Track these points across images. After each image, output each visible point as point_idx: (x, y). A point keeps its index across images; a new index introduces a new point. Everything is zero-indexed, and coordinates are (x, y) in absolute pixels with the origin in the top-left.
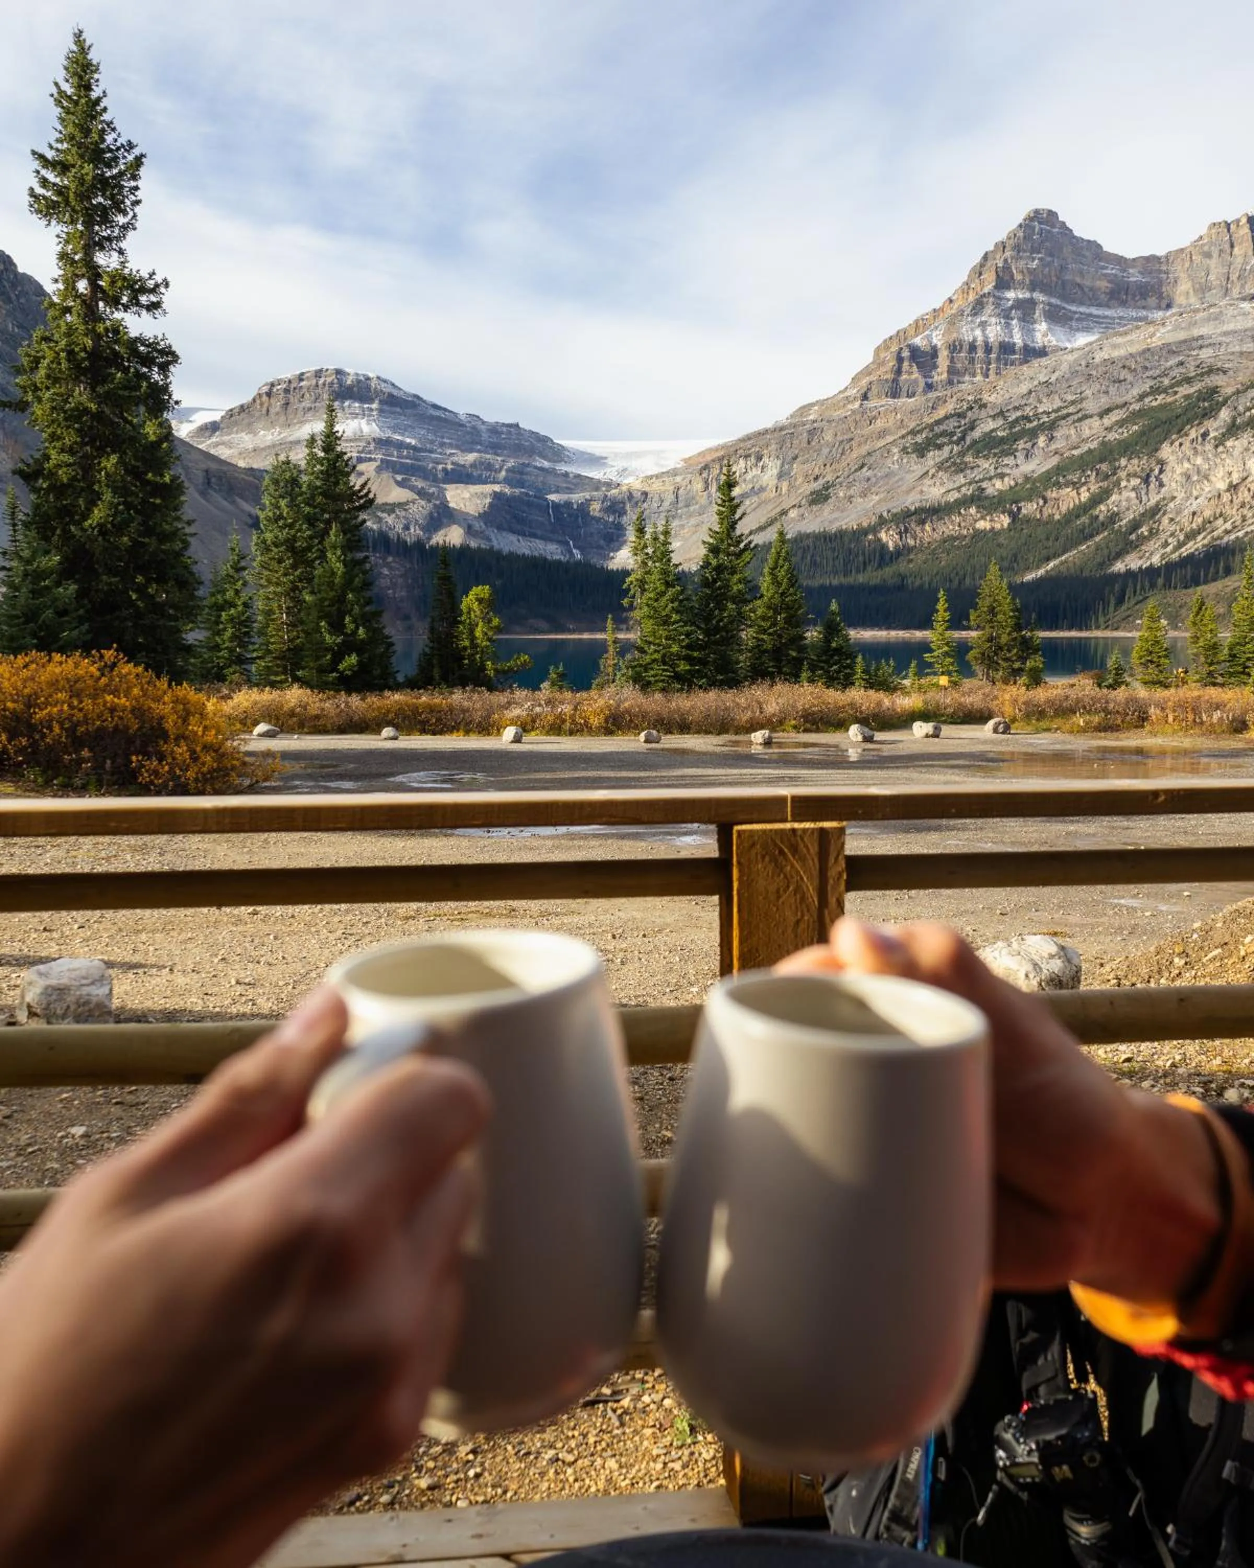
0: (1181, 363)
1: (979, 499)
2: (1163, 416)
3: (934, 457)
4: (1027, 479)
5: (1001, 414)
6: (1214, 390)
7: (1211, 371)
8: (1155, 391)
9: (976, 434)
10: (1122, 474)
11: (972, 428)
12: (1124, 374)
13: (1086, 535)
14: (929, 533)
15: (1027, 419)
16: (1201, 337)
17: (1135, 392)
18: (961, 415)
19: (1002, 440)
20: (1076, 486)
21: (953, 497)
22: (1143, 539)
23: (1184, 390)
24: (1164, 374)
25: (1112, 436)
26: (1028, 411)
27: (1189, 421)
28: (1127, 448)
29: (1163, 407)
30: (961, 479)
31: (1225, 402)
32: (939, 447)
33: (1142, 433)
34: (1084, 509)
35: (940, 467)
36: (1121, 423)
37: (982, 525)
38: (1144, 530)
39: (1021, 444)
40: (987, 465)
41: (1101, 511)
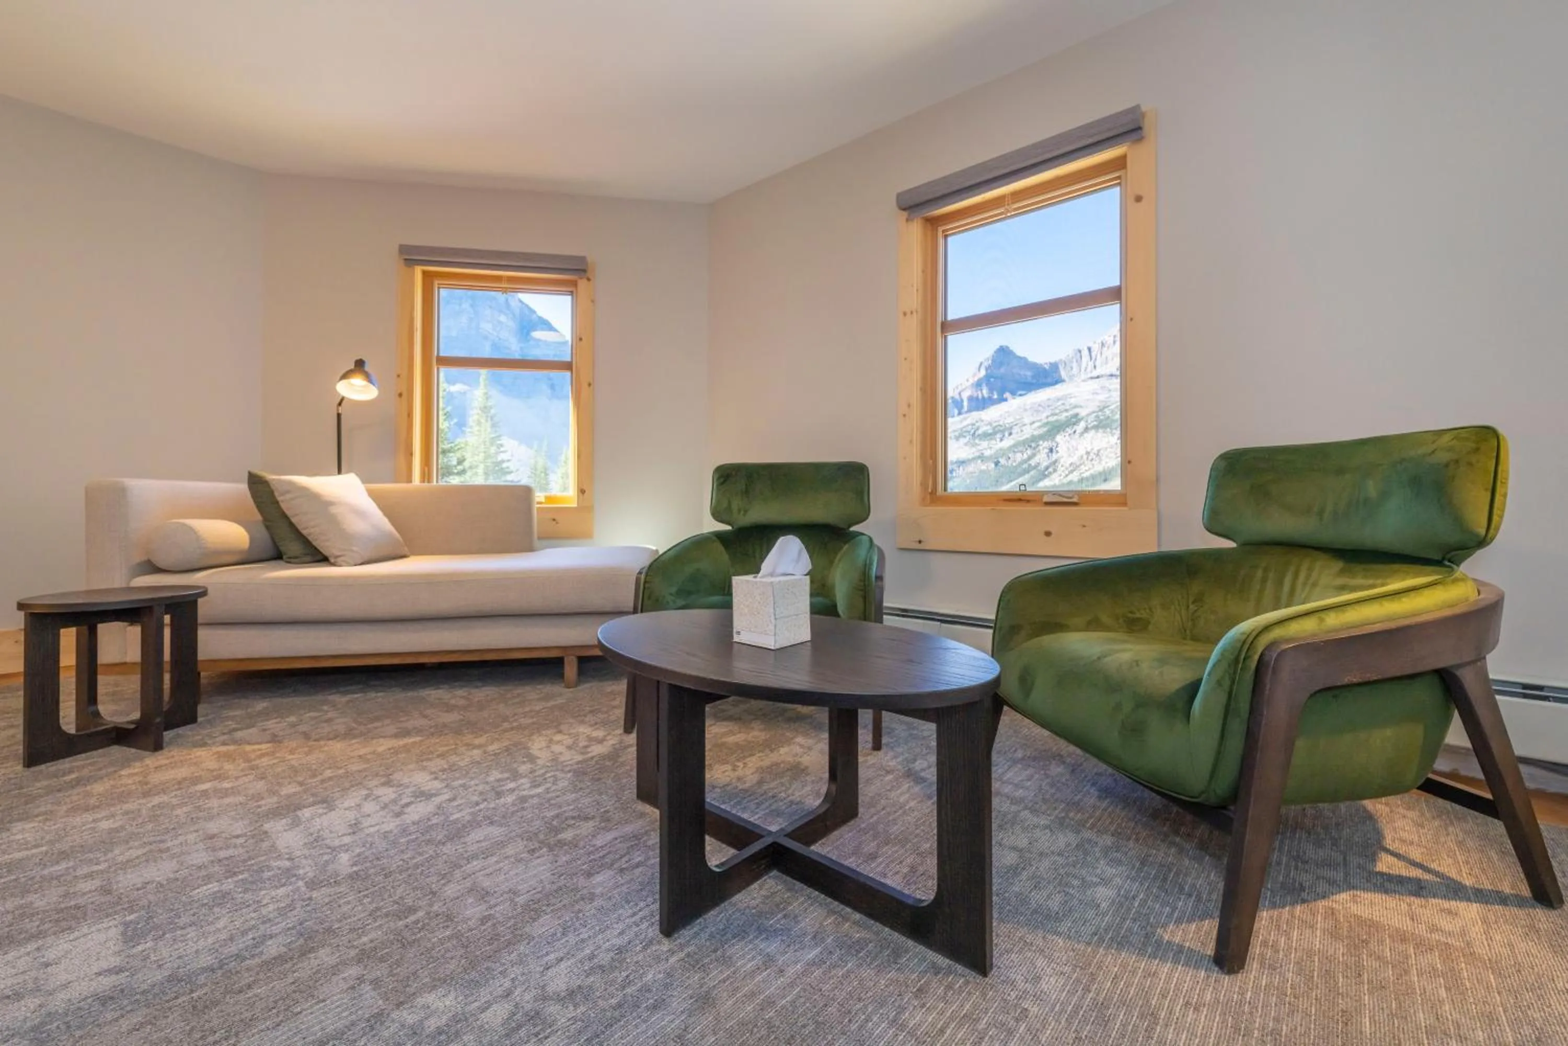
0: (1063, 404)
1: (982, 458)
2: (1057, 424)
3: (963, 441)
4: (1001, 449)
5: (990, 424)
6: (1077, 415)
7: (1076, 407)
8: (1053, 415)
10: (1041, 448)
11: (978, 429)
12: (1040, 408)
13: (1027, 471)
17: (1045, 415)
18: (973, 425)
19: (990, 434)
20: (1022, 452)
21: (970, 457)
22: (1050, 473)
23: (1065, 414)
24: (1057, 409)
25: (1036, 433)
26: (1001, 423)
27: (1068, 426)
28: (1042, 437)
29: (1057, 421)
30: (974, 450)
31: (1082, 419)
32: (965, 437)
33: (1049, 431)
34: (1025, 461)
35: (966, 444)
36: (1040, 427)
37: (984, 467)
38: (1051, 470)
39: (999, 436)
40: (985, 444)
41: (1033, 462)
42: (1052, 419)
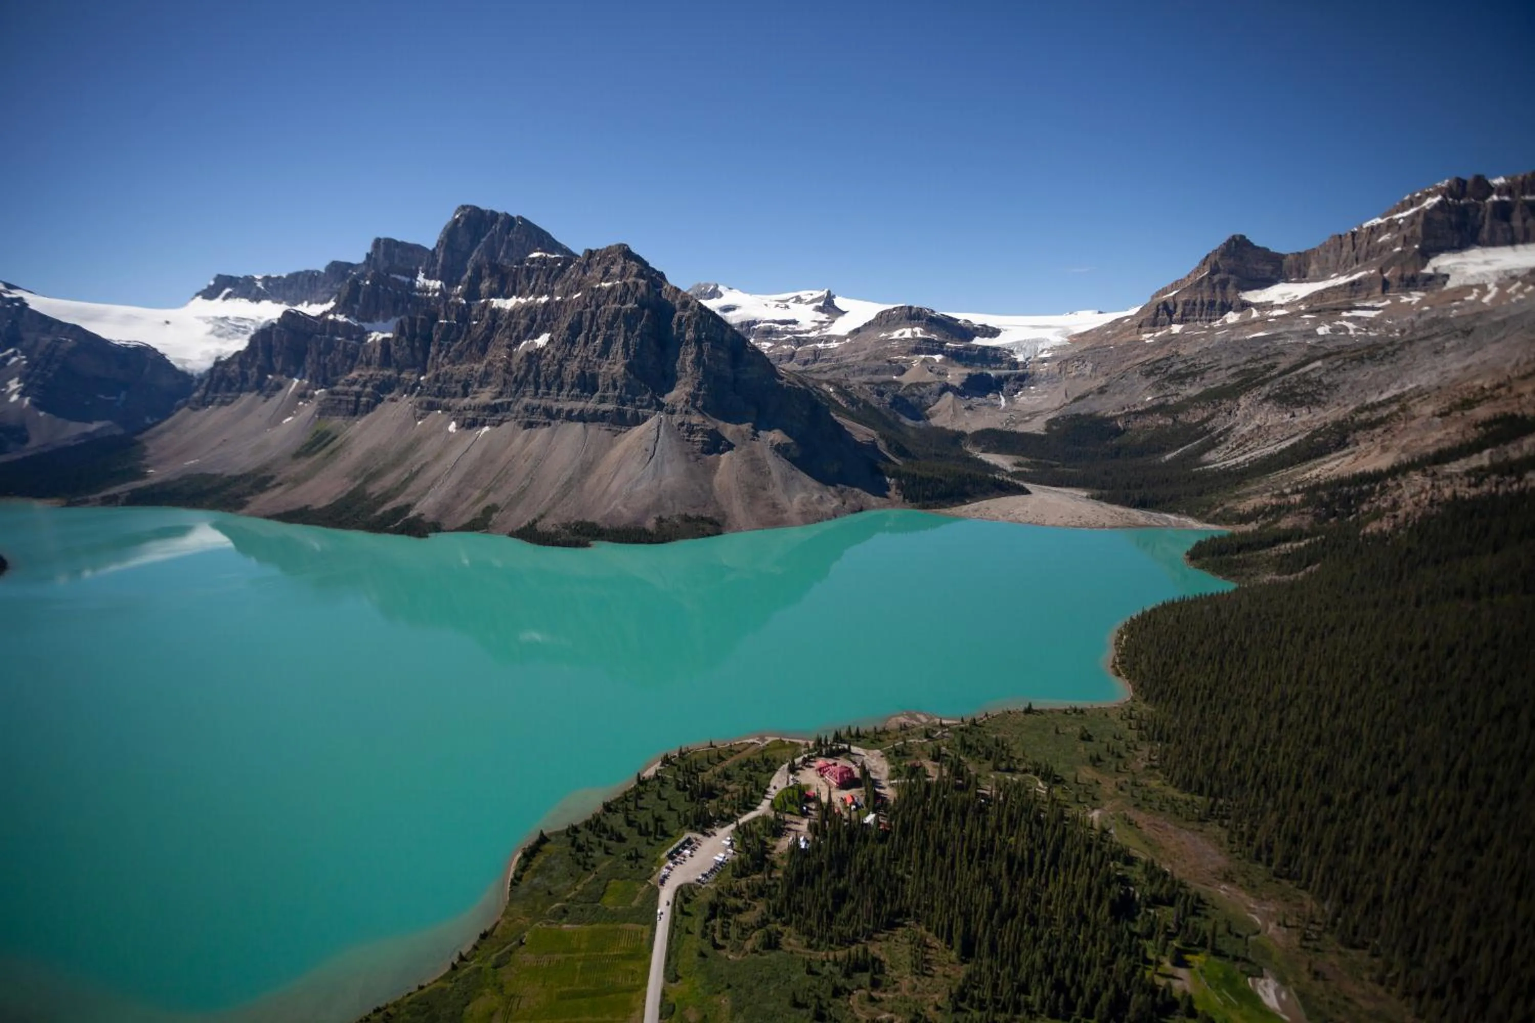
0: (1267, 347)
1: (1163, 407)
3: (1153, 379)
5: (1185, 361)
6: (1276, 365)
7: (1279, 353)
8: (1252, 360)
9: (1172, 370)
10: (1222, 407)
11: (1171, 367)
12: (1241, 349)
14: (1137, 424)
15: (1194, 365)
16: (1279, 334)
17: (1245, 359)
18: (1168, 359)
19: (1182, 376)
20: (1203, 408)
23: (1265, 362)
24: (1259, 352)
30: (1161, 393)
32: (1156, 375)
35: (1153, 385)
36: (1234, 375)
37: (1161, 422)
38: (1222, 439)
39: (1189, 380)
40: (1172, 388)
41: (1209, 425)
42: (1250, 366)
